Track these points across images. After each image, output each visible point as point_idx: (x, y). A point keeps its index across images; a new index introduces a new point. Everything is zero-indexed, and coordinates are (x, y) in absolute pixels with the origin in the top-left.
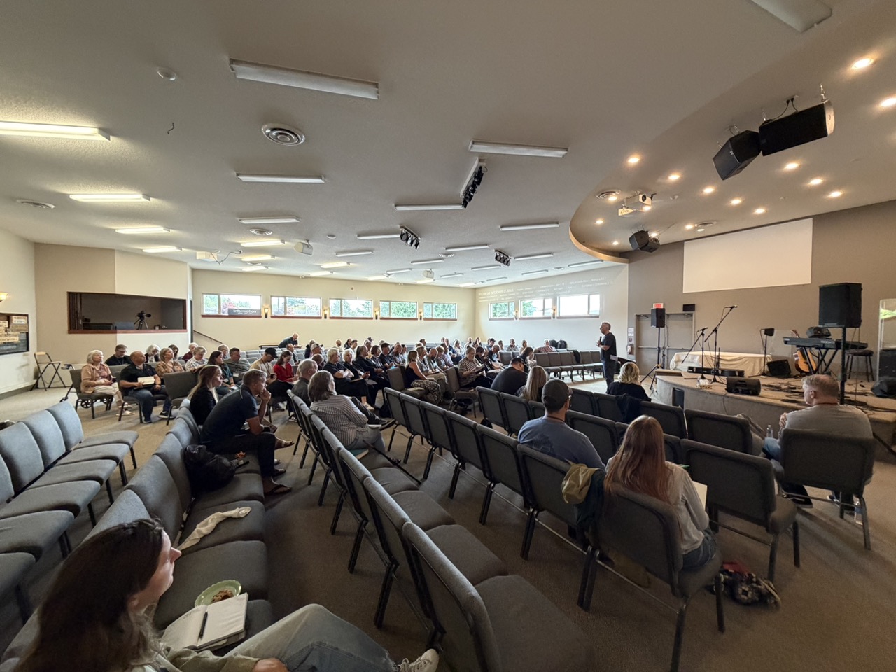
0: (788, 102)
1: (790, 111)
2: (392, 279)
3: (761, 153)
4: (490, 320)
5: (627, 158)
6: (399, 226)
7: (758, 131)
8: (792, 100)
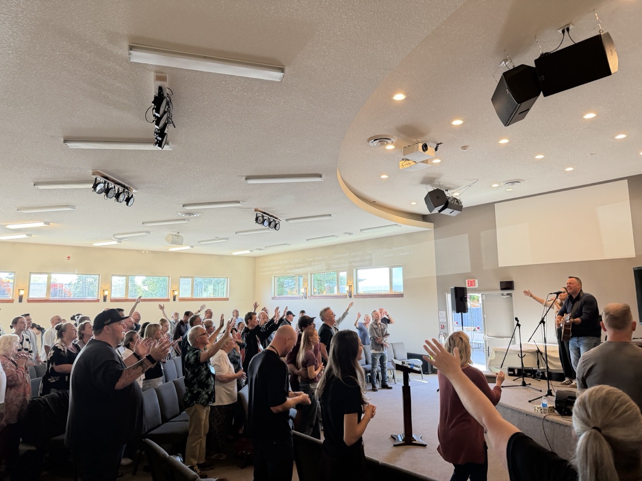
0: (563, 32)
1: (567, 43)
2: (125, 245)
3: (542, 93)
4: (273, 298)
5: (392, 95)
6: (91, 172)
7: (534, 66)
8: (568, 29)
